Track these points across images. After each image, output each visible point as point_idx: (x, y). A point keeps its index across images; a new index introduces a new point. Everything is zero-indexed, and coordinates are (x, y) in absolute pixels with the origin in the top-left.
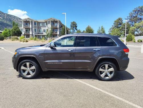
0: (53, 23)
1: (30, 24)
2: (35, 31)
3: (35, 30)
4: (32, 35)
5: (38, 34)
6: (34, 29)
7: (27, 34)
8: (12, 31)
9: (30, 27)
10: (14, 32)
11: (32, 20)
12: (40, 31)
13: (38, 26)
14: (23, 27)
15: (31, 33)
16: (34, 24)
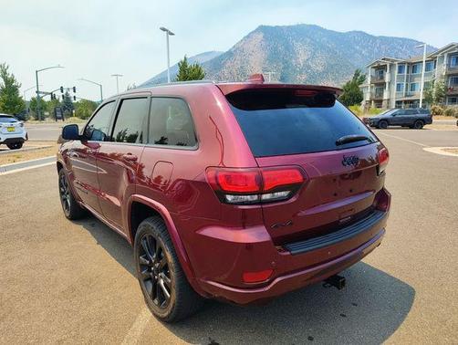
1: (387, 71)
2: (399, 89)
3: (399, 86)
5: (406, 96)
6: (395, 84)
7: (378, 99)
9: (387, 80)
11: (393, 61)
12: (413, 87)
13: (411, 73)
14: (369, 83)
15: (386, 96)
16: (396, 71)
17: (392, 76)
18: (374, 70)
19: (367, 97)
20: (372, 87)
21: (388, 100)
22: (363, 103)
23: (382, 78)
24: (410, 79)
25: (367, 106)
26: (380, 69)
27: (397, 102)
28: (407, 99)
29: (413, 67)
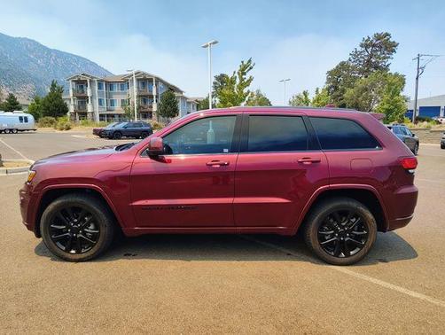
0: (144, 84)
1: (89, 87)
2: (100, 104)
3: (100, 101)
5: (108, 110)
6: (97, 99)
7: (81, 111)
9: (89, 94)
11: (92, 77)
12: (112, 103)
13: (108, 91)
14: (71, 95)
15: (89, 109)
16: (97, 87)
17: (93, 91)
18: (74, 83)
19: (72, 109)
20: (74, 100)
21: (92, 113)
22: (68, 114)
23: (83, 92)
24: (109, 96)
25: (73, 118)
26: (81, 84)
27: (100, 115)
28: (108, 113)
29: (110, 85)
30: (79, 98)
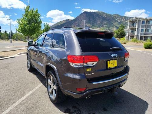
1: (137, 23)
2: (142, 31)
4: (137, 36)
5: (145, 34)
6: (140, 29)
7: (132, 35)
8: (116, 33)
9: (136, 27)
10: (118, 34)
11: (140, 19)
12: (148, 30)
13: (147, 24)
14: (128, 28)
15: (136, 34)
16: (141, 23)
17: (138, 25)
18: (130, 23)
22: (126, 37)
24: (147, 27)
26: (133, 22)
29: (148, 21)
30: (131, 29)
